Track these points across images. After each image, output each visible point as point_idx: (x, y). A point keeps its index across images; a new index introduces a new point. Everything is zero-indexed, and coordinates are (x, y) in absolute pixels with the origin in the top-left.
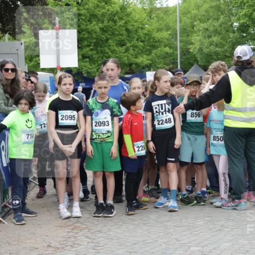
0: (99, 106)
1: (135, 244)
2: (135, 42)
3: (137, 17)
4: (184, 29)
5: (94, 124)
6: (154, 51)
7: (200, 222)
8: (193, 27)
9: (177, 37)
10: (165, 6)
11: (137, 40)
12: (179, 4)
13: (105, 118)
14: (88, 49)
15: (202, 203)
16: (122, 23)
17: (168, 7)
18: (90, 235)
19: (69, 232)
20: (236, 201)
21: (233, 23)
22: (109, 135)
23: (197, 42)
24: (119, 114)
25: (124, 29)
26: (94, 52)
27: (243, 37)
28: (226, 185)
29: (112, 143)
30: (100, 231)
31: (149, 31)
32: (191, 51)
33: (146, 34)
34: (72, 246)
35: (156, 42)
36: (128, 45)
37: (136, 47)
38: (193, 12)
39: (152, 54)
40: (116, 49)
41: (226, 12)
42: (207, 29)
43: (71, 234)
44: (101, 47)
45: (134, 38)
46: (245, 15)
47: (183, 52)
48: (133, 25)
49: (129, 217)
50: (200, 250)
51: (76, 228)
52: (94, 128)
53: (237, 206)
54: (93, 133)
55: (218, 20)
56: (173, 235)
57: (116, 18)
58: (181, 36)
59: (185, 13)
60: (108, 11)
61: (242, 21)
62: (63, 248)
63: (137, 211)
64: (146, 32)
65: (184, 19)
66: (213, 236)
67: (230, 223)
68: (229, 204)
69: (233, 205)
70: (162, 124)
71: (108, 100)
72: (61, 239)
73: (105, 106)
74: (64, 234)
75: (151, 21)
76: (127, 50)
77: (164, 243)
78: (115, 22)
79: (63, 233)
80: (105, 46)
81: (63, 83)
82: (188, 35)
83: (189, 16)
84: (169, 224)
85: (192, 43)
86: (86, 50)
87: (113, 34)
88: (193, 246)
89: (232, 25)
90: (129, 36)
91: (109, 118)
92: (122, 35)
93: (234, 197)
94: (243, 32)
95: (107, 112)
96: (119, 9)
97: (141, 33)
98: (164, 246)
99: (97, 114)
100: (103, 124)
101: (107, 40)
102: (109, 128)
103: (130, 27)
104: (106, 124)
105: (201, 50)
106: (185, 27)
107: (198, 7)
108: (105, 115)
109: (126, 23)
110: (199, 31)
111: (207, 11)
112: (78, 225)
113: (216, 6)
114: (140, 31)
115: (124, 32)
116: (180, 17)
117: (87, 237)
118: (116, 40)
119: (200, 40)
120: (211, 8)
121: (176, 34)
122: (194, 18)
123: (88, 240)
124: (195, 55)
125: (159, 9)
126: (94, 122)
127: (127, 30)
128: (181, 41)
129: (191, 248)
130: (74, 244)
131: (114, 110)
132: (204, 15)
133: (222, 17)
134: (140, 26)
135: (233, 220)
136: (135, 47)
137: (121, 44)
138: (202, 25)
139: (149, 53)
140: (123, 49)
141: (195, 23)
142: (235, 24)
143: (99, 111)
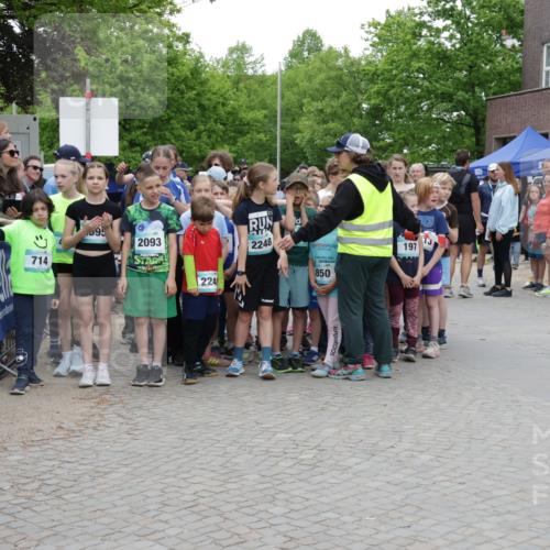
0: (145, 214)
1: (193, 427)
2: (211, 124)
3: (217, 87)
4: (288, 109)
5: (137, 243)
6: (240, 140)
7: (294, 397)
8: (301, 106)
9: (276, 122)
10: (260, 72)
11: (216, 121)
12: (281, 71)
13: (155, 234)
14: (139, 132)
15: (300, 369)
16: (192, 94)
17: (264, 75)
18: (124, 413)
19: (92, 407)
20: (351, 366)
21: (360, 104)
22: (161, 259)
23: (307, 130)
24: (177, 228)
25: (195, 103)
26: (149, 138)
27: (376, 125)
28: (336, 342)
29: (166, 274)
30: (140, 407)
31: (234, 109)
32: (297, 141)
33: (229, 113)
34: (95, 429)
35: (244, 125)
36: (202, 127)
37: (214, 131)
38: (301, 84)
39: (239, 144)
40: (183, 133)
41: (351, 86)
42: (321, 111)
43: (95, 410)
44: (160, 130)
45: (210, 118)
46: (378, 93)
47: (285, 144)
48: (209, 99)
49: (188, 387)
50: (290, 438)
51: (103, 401)
52: (137, 248)
53: (350, 374)
54: (136, 257)
55: (338, 97)
56: (250, 415)
57: (183, 86)
58: (282, 121)
59: (290, 84)
60: (173, 75)
61: (373, 102)
62: (80, 431)
63: (199, 379)
64: (229, 109)
65: (288, 94)
66: (312, 418)
67: (340, 399)
68: (339, 372)
69: (345, 372)
70: (260, 247)
71: (159, 207)
72: (79, 417)
73: (154, 215)
74: (85, 410)
75: (239, 93)
76: (198, 137)
77: (237, 426)
78: (182, 93)
79: (83, 408)
80: (167, 129)
81: (88, 175)
82: (294, 120)
83: (295, 89)
84: (247, 398)
85: (299, 131)
86: (136, 135)
87: (179, 111)
88: (281, 432)
89: (359, 107)
90: (203, 116)
91: (161, 234)
92: (193, 113)
93: (347, 360)
94: (376, 118)
95: (159, 224)
96: (188, 73)
97: (221, 111)
98: (236, 431)
99: (142, 228)
100: (152, 242)
101: (170, 119)
102: (162, 249)
103: (206, 103)
104: (157, 242)
105: (311, 141)
106: (289, 107)
107: (310, 78)
108: (155, 230)
109: (198, 94)
110: (310, 112)
111: (322, 84)
112: (107, 397)
113: (336, 77)
114: (220, 107)
115: (197, 109)
116: (282, 91)
117: (119, 415)
118: (183, 120)
119: (311, 127)
120: (329, 79)
121: (276, 116)
122: (304, 94)
123: (121, 420)
124: (302, 149)
125: (252, 77)
126: (137, 239)
127: (201, 106)
128: (282, 128)
129: (278, 435)
130: (99, 425)
131: (170, 222)
132: (317, 90)
133: (344, 94)
134: (221, 100)
135: (343, 395)
136: (211, 132)
137: (191, 126)
138: (315, 104)
139: (233, 141)
140: (193, 134)
141: (305, 101)
142: (365, 106)
143: (145, 223)
